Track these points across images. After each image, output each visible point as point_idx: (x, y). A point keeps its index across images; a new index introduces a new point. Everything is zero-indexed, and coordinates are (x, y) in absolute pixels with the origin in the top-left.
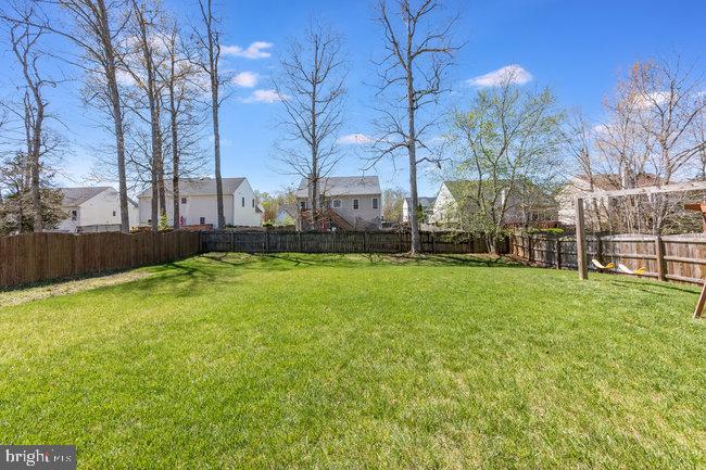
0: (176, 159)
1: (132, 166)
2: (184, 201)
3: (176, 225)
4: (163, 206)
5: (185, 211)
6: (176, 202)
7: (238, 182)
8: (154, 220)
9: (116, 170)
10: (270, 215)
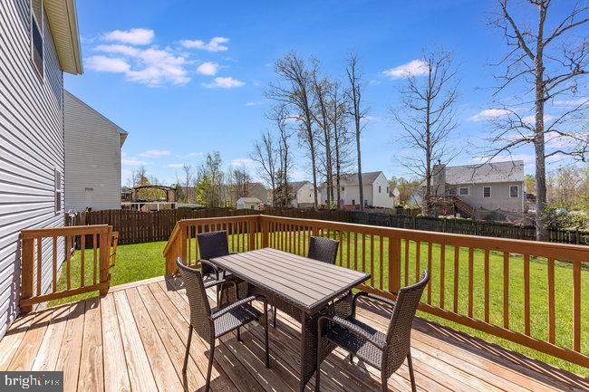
0: (338, 167)
1: (319, 174)
2: (343, 189)
3: (339, 206)
4: (332, 195)
5: (344, 196)
6: (339, 190)
7: (376, 175)
8: (327, 202)
9: (312, 176)
10: (404, 198)
